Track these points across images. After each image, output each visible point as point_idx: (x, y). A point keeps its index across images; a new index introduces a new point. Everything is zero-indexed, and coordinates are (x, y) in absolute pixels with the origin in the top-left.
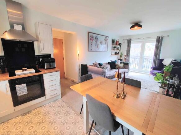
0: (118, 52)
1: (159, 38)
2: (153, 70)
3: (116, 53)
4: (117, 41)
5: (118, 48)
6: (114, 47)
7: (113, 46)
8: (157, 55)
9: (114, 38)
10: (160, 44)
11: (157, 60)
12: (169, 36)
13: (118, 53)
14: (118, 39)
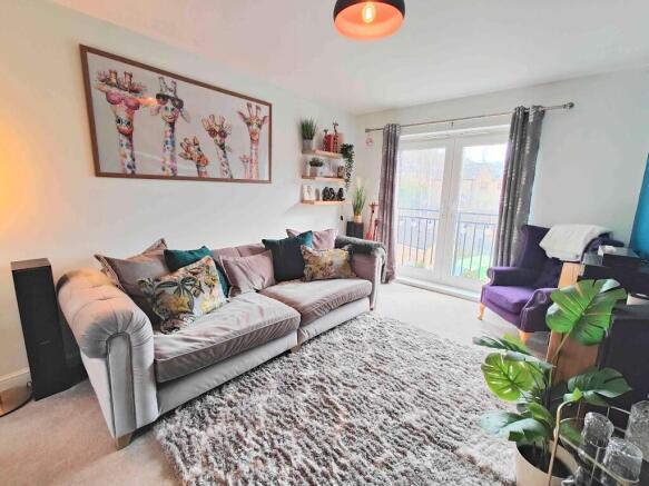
0: (341, 190)
1: (526, 115)
2: (495, 284)
3: (328, 195)
4: (331, 132)
5: (340, 169)
6: (315, 164)
7: (310, 157)
8: (514, 206)
9: (308, 117)
10: (528, 147)
11: (515, 232)
12: (572, 105)
13: (340, 196)
14: (336, 125)
